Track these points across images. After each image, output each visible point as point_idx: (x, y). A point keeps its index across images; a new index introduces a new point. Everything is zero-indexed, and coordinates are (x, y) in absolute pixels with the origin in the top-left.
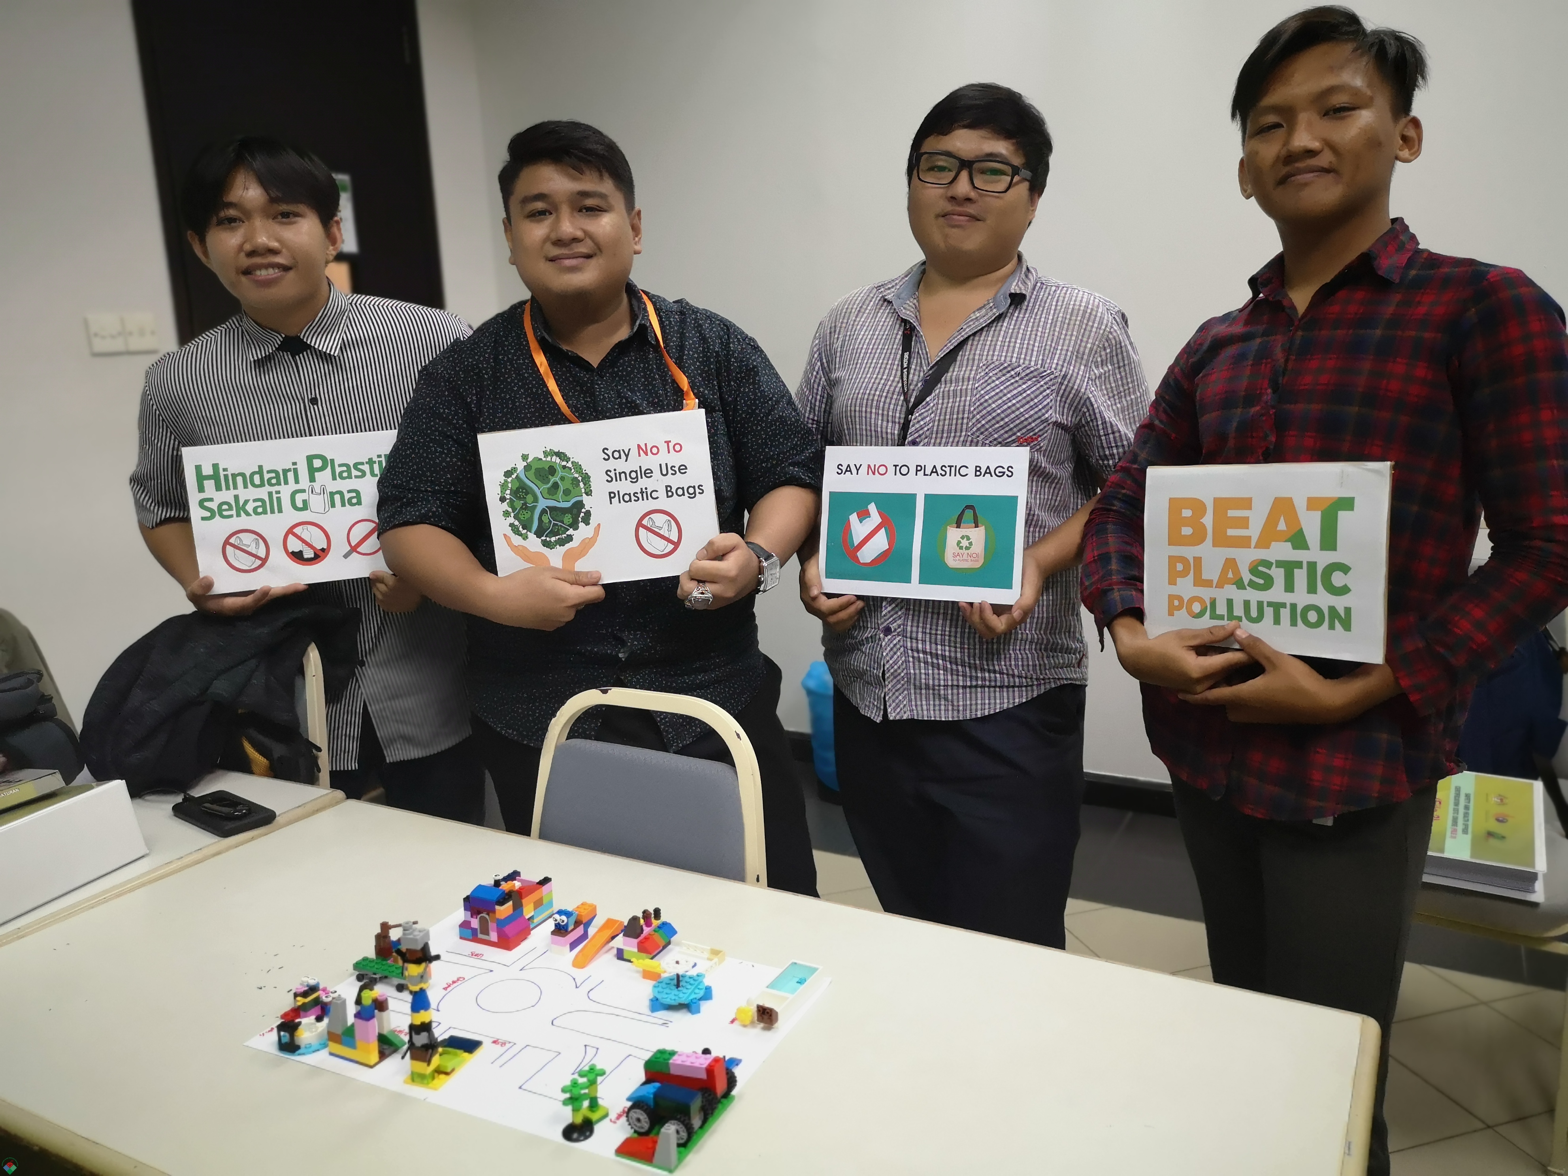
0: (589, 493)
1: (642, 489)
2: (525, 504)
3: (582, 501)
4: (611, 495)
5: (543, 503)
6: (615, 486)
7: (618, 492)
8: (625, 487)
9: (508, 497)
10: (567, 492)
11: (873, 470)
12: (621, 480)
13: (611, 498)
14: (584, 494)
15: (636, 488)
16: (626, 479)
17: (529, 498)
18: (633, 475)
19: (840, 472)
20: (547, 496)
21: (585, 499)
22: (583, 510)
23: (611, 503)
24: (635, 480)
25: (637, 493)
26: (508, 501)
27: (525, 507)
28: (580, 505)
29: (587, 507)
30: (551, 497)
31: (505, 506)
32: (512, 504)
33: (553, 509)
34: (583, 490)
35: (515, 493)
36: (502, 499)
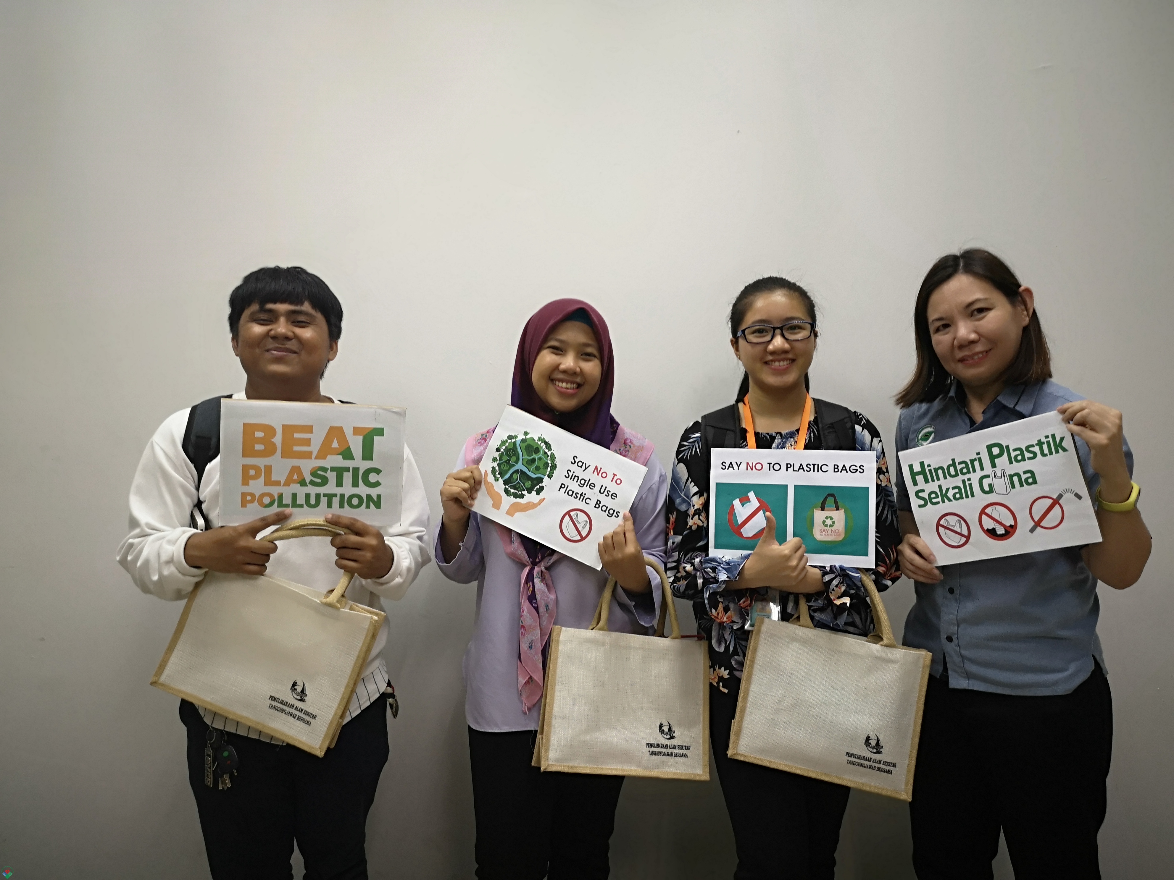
0: (550, 477)
1: (582, 493)
2: (509, 460)
3: (543, 479)
4: (562, 486)
5: (519, 466)
6: (567, 482)
7: (568, 486)
8: (574, 486)
9: (502, 450)
10: (537, 468)
11: (751, 467)
12: (573, 480)
13: (561, 487)
14: (547, 476)
15: (579, 490)
16: (577, 482)
17: (514, 459)
18: (583, 482)
19: (724, 467)
20: (524, 463)
21: (546, 479)
22: (540, 485)
23: (559, 490)
24: (581, 486)
25: (578, 494)
26: (500, 452)
27: (508, 462)
28: (541, 480)
29: (544, 484)
30: (527, 465)
31: (497, 455)
32: (501, 456)
33: (523, 473)
34: (548, 473)
35: (507, 450)
36: (498, 450)
